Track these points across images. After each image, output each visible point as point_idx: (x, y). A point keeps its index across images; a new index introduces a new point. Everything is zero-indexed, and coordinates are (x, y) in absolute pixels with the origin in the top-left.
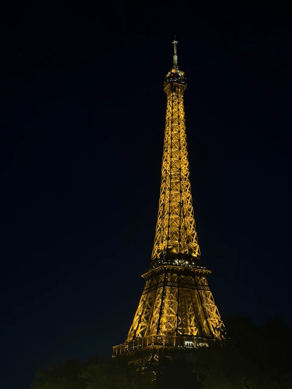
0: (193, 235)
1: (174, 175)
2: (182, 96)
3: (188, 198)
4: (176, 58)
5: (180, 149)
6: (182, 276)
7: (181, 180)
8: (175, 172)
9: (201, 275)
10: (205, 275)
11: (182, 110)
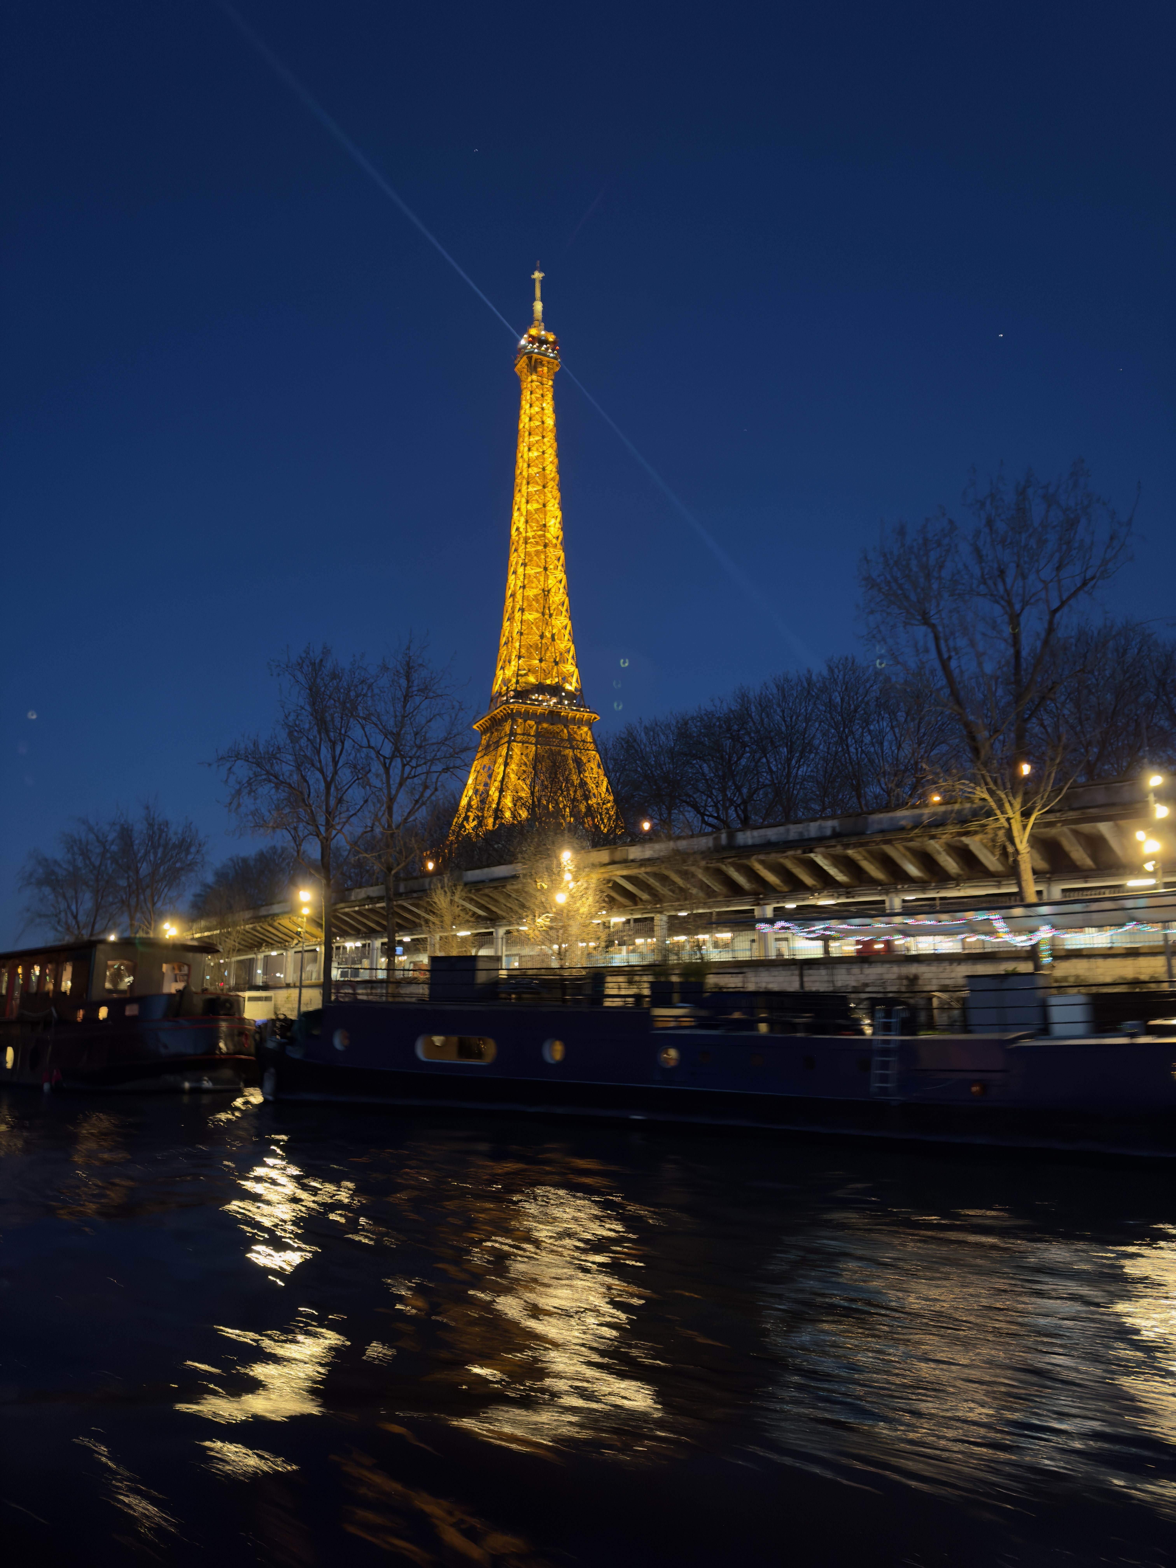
0: (568, 651)
1: (534, 537)
2: (551, 383)
3: (561, 582)
4: (538, 306)
5: (544, 487)
6: (545, 725)
7: (545, 546)
8: (534, 531)
9: (580, 723)
10: (590, 724)
11: (551, 409)
